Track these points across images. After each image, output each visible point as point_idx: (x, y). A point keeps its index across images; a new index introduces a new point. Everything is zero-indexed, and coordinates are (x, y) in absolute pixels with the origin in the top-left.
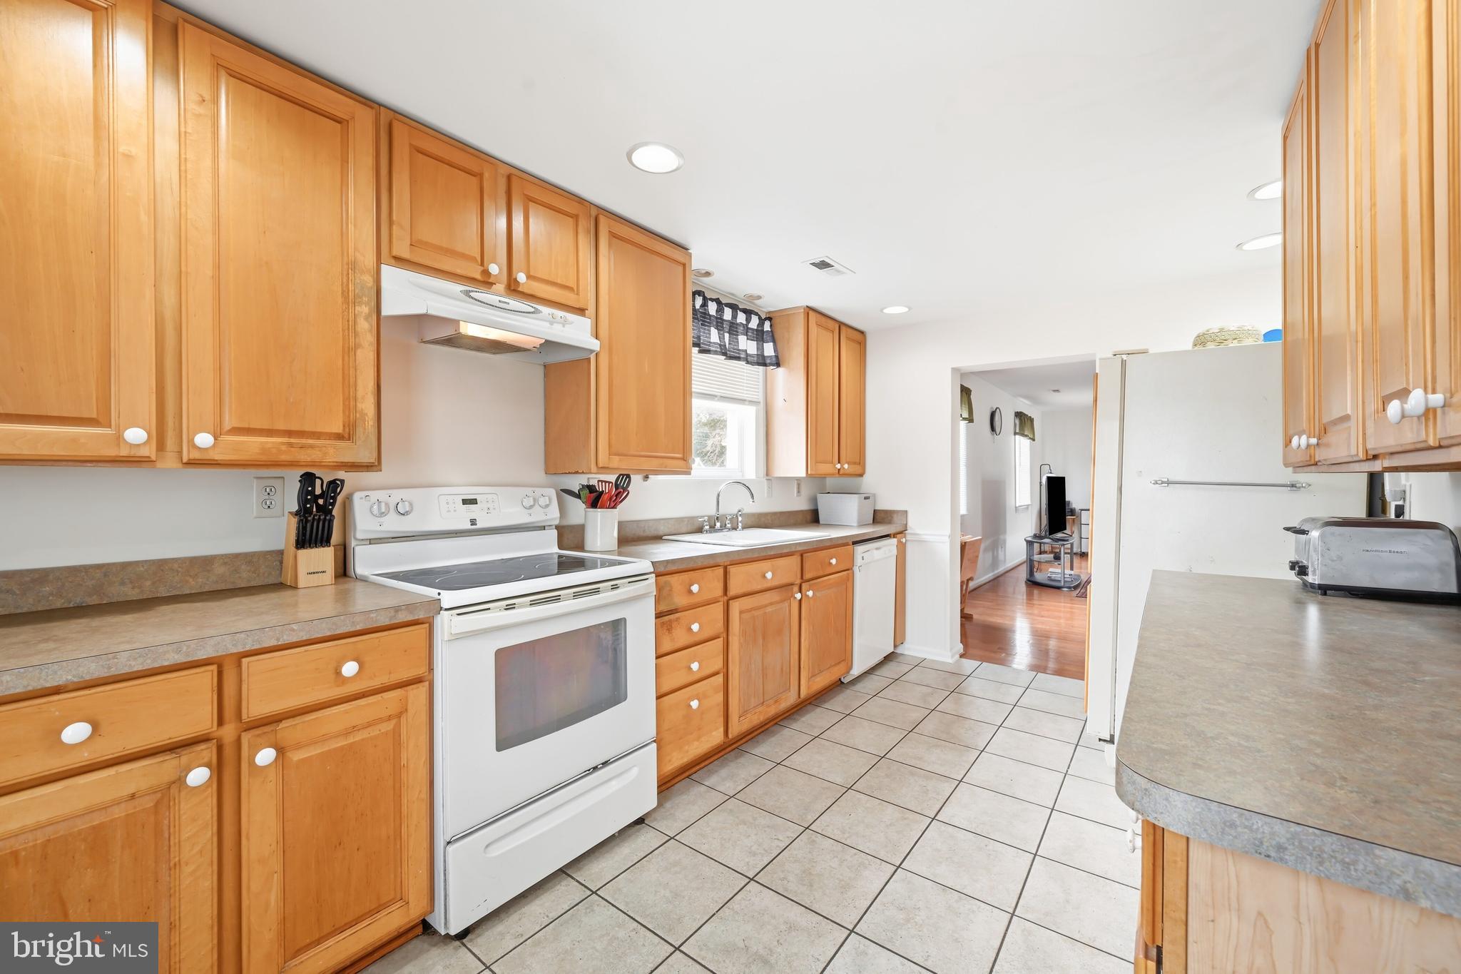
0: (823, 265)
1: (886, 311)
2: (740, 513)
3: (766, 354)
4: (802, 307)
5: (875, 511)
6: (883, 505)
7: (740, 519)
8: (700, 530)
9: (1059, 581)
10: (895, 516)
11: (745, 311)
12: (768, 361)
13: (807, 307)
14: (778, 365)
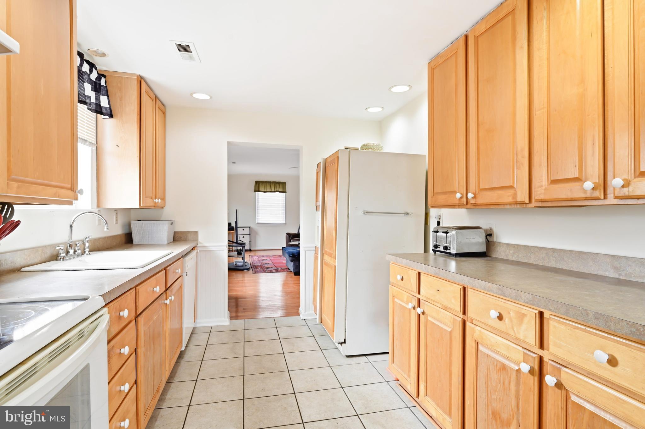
0: (184, 49)
1: (194, 95)
2: (87, 239)
3: (102, 105)
4: (135, 74)
5: (175, 233)
6: (180, 228)
7: (87, 245)
8: (55, 257)
9: (243, 266)
10: (189, 235)
11: (88, 62)
12: (104, 111)
13: (140, 75)
14: (111, 116)
